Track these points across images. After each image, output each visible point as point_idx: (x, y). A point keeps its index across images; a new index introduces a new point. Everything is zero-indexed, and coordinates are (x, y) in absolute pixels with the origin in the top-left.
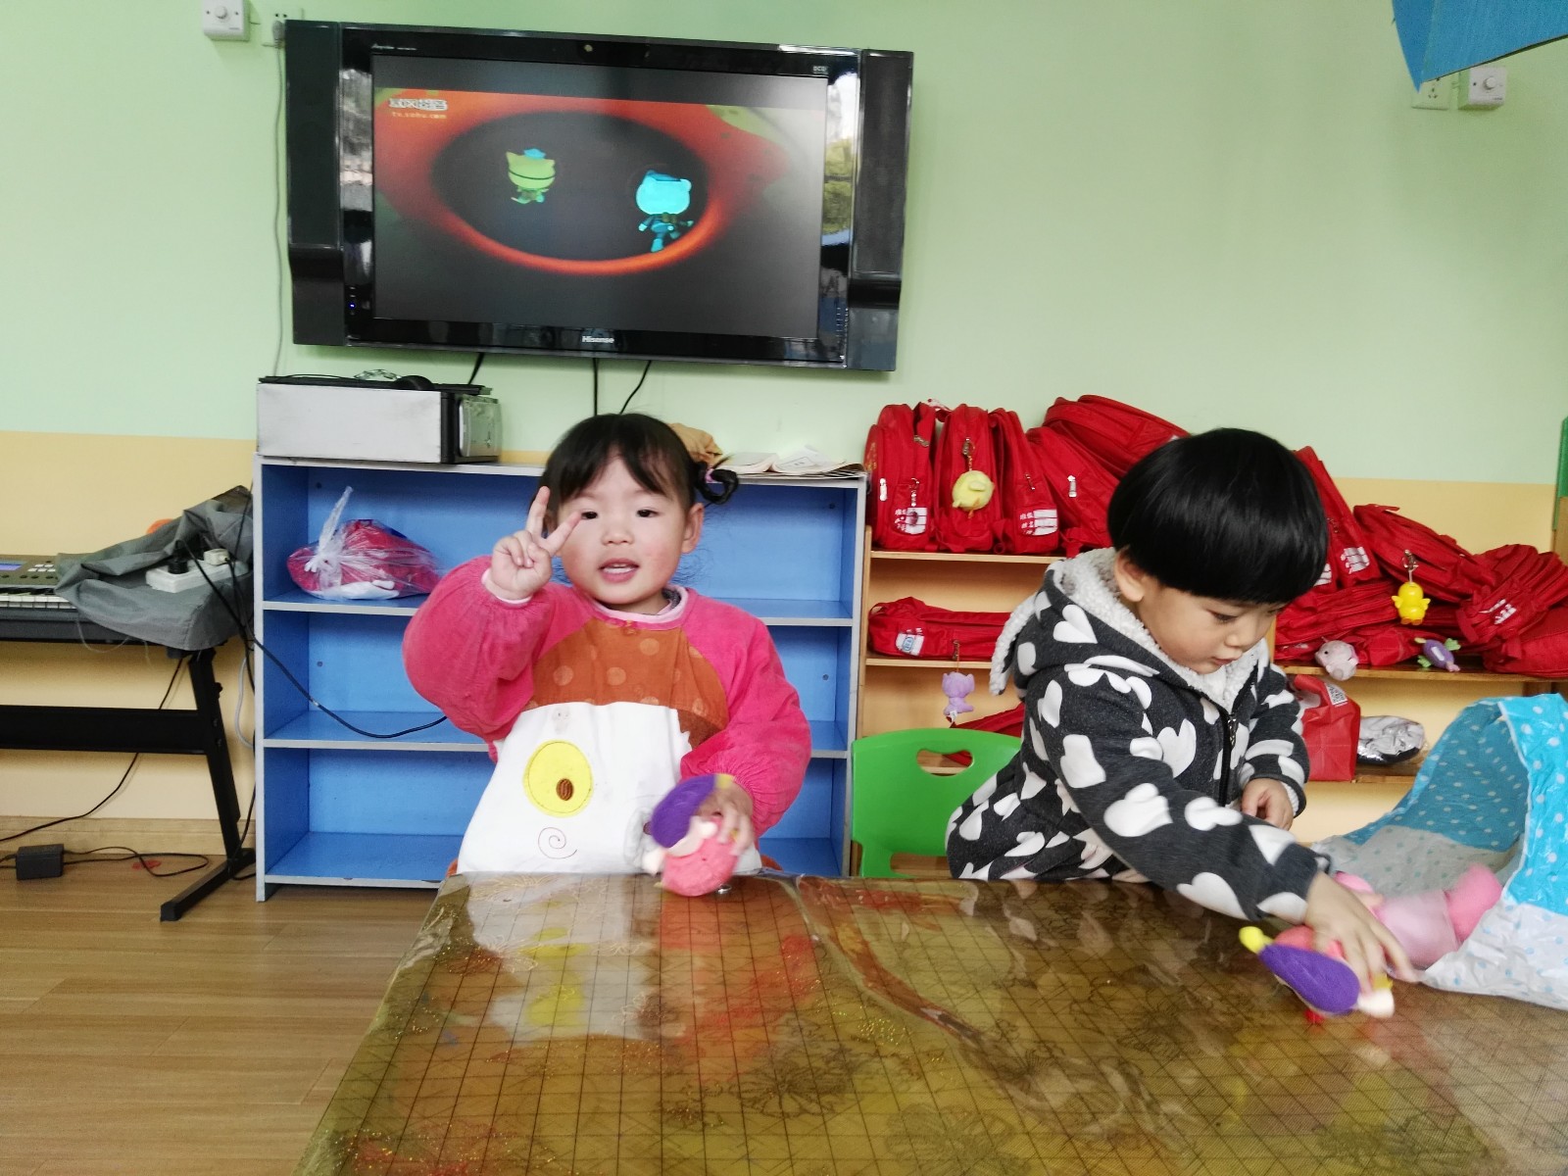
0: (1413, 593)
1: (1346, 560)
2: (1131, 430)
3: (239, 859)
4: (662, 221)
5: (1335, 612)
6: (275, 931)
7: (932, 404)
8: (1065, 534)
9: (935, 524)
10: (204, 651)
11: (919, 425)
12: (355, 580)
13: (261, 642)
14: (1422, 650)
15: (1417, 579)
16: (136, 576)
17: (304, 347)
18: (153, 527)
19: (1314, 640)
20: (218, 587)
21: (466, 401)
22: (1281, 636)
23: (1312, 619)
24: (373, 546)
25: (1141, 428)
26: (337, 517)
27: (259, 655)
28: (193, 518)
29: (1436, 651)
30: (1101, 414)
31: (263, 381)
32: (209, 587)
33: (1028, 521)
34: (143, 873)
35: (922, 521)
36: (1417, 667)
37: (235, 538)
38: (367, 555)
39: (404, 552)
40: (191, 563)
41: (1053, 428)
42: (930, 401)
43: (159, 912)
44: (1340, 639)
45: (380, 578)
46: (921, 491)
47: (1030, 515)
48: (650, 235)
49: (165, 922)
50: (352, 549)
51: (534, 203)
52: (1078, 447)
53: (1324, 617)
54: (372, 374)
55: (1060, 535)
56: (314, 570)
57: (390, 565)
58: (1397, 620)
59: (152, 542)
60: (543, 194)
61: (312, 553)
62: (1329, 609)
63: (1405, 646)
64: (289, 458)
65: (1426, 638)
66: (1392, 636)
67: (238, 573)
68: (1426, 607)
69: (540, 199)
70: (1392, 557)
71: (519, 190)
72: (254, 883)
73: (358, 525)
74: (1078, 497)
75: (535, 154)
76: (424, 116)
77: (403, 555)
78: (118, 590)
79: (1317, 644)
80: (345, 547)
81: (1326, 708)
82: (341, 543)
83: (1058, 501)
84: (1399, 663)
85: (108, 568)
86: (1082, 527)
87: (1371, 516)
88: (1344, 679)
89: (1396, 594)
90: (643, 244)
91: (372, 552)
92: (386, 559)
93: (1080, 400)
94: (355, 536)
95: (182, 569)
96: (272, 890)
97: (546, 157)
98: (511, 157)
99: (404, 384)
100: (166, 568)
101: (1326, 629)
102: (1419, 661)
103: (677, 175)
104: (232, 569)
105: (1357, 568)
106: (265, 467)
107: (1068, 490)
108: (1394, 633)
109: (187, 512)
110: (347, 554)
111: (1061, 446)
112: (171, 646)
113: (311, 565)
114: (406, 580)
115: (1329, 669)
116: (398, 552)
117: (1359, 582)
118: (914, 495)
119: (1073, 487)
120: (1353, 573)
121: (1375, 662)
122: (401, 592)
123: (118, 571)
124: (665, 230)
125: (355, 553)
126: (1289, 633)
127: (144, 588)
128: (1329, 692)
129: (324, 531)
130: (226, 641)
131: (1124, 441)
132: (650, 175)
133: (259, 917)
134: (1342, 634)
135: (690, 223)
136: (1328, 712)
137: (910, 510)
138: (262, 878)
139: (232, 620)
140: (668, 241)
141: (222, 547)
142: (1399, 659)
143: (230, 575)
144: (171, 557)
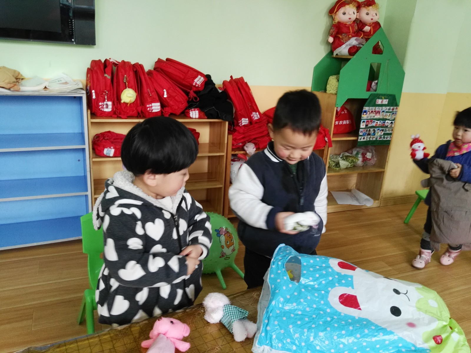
1: (253, 116)
2: (184, 73)
7: (111, 60)
8: (163, 109)
9: (115, 108)
11: (106, 69)
19: (244, 143)
22: (234, 142)
23: (243, 136)
25: (187, 72)
33: (150, 107)
35: (110, 107)
41: (157, 71)
42: (110, 59)
44: (251, 142)
46: (109, 96)
47: (150, 105)
52: (166, 78)
53: (247, 135)
66: (266, 140)
74: (167, 97)
83: (160, 99)
86: (169, 107)
93: (166, 60)
101: (247, 139)
105: (256, 118)
107: (163, 94)
108: (266, 138)
111: (161, 79)
115: (248, 152)
117: (256, 123)
118: (106, 97)
119: (165, 93)
120: (255, 120)
126: (236, 141)
131: (182, 76)
134: (251, 140)
137: (105, 103)
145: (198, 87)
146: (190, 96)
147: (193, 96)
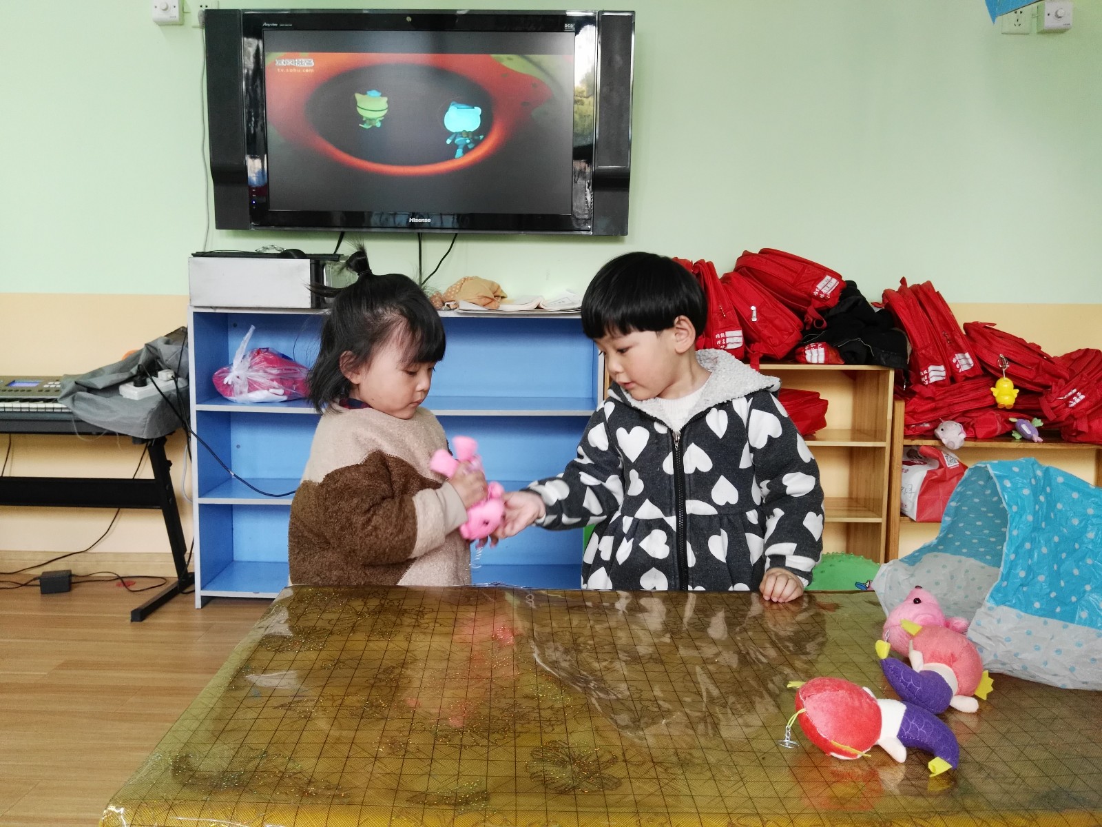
0: (1006, 386)
1: (957, 362)
2: (796, 272)
3: (186, 580)
4: (462, 136)
5: (948, 401)
6: (207, 628)
8: (749, 347)
10: (157, 439)
12: (257, 389)
13: (195, 431)
14: (1014, 427)
15: (1009, 375)
16: (113, 389)
17: (224, 231)
18: (126, 355)
19: (935, 421)
20: (167, 395)
21: (327, 265)
22: (909, 418)
23: (932, 405)
24: (268, 365)
25: (803, 270)
26: (245, 347)
27: (194, 441)
28: (151, 349)
29: (1024, 427)
30: (773, 261)
31: (196, 255)
32: (161, 396)
33: (721, 339)
34: (123, 589)
36: (1012, 439)
37: (178, 363)
38: (265, 372)
39: (290, 370)
40: (148, 380)
41: (741, 273)
43: (130, 616)
44: (953, 420)
45: (274, 388)
47: (722, 335)
48: (454, 147)
49: (134, 622)
50: (255, 368)
51: (374, 128)
52: (757, 285)
53: (941, 404)
54: (267, 248)
55: (745, 349)
56: (230, 383)
57: (281, 379)
58: (994, 405)
59: (123, 367)
60: (380, 121)
61: (228, 372)
62: (945, 398)
63: (1002, 424)
64: (211, 307)
65: (1018, 418)
66: (992, 417)
67: (180, 386)
68: (1016, 396)
69: (378, 125)
70: (990, 360)
71: (364, 119)
72: (194, 597)
73: (259, 352)
74: (759, 321)
75: (374, 94)
76: (299, 71)
77: (289, 372)
78: (99, 399)
79: (936, 423)
80: (250, 367)
81: (943, 469)
82: (247, 364)
83: (744, 325)
84: (998, 436)
85: (93, 384)
86: (762, 343)
87: (975, 331)
88: (955, 448)
89: (994, 386)
90: (450, 153)
91: (269, 370)
92: (278, 375)
93: (759, 253)
94: (257, 359)
95: (144, 384)
96: (206, 601)
97: (382, 96)
98: (358, 96)
99: (286, 255)
100: (132, 383)
101: (943, 412)
102: (1013, 435)
103: (471, 104)
104: (176, 382)
105: (965, 368)
106: (196, 314)
107: (751, 316)
108: (993, 414)
109: (147, 345)
110: (252, 371)
111: (747, 286)
112: (134, 436)
113: (228, 380)
114: (292, 388)
115: (944, 441)
116: (286, 369)
117: (967, 379)
119: (755, 314)
120: (962, 372)
121: (979, 436)
122: (289, 397)
123: (100, 385)
124: (464, 143)
125: (257, 371)
126: (915, 416)
127: (119, 397)
128: (945, 458)
129: (236, 356)
130: (174, 432)
131: (790, 280)
132: (453, 105)
133: (198, 619)
134: (955, 416)
135: (481, 137)
136: (945, 472)
138: (199, 593)
139: (177, 418)
140: (466, 150)
141: (169, 368)
142: (997, 433)
143: (175, 388)
144: (135, 376)
145: (824, 298)
146: (808, 319)
147: (814, 319)
